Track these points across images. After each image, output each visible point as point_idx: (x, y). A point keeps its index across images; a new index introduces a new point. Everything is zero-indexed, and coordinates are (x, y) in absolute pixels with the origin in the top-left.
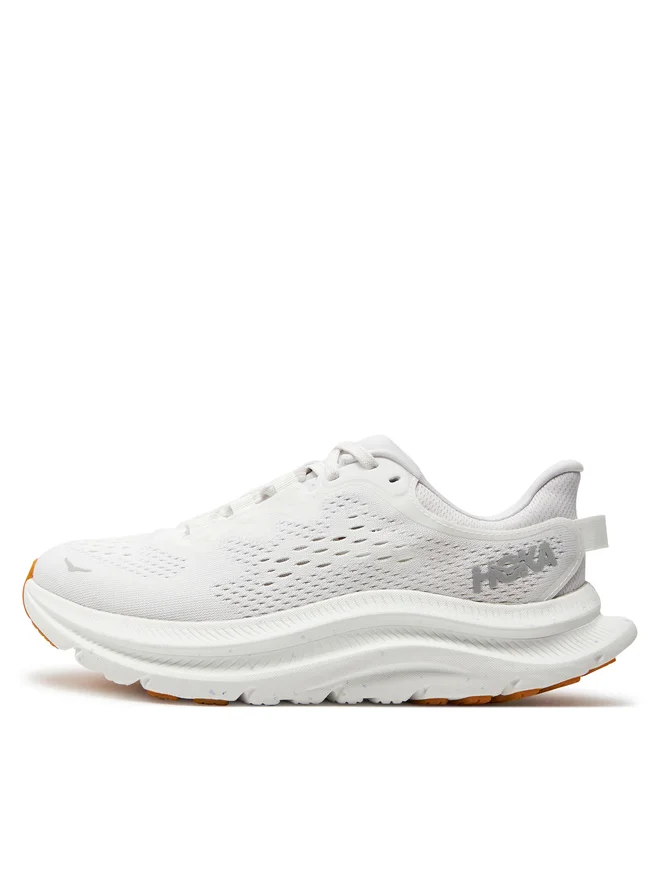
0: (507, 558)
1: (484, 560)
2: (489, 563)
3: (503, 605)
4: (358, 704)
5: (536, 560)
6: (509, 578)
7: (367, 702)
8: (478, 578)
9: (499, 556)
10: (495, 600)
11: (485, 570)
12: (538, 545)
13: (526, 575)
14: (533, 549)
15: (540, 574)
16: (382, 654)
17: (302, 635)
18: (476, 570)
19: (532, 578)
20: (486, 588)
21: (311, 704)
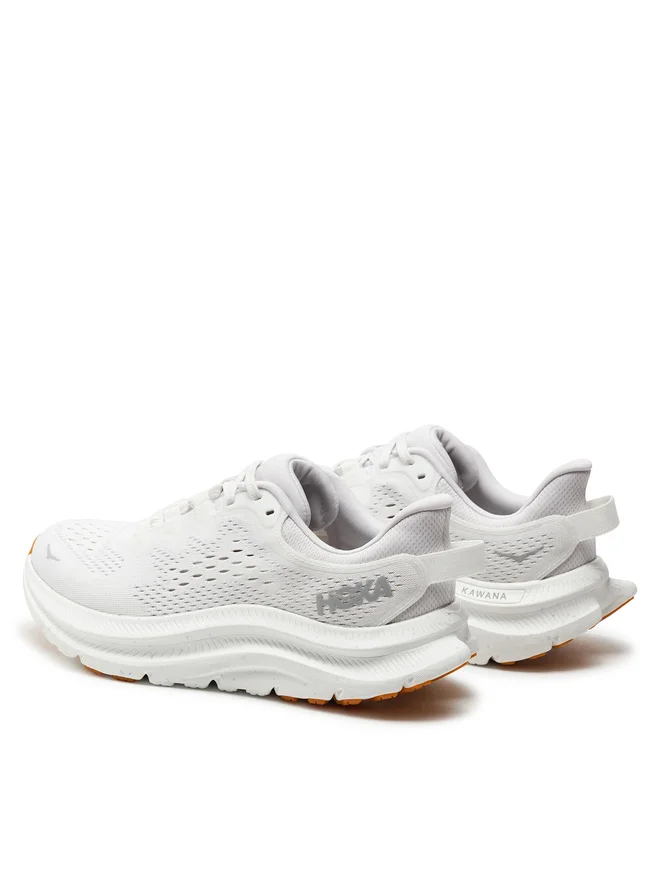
0: (345, 589)
1: (325, 589)
2: (330, 592)
3: (341, 628)
4: (233, 693)
5: (371, 592)
6: (346, 605)
7: (241, 692)
8: (321, 603)
9: (338, 587)
10: (334, 623)
11: (326, 597)
12: (376, 578)
13: (361, 603)
14: (370, 583)
15: (374, 604)
16: (244, 658)
17: (187, 635)
18: (320, 597)
19: (366, 606)
20: (328, 613)
21: (198, 688)
